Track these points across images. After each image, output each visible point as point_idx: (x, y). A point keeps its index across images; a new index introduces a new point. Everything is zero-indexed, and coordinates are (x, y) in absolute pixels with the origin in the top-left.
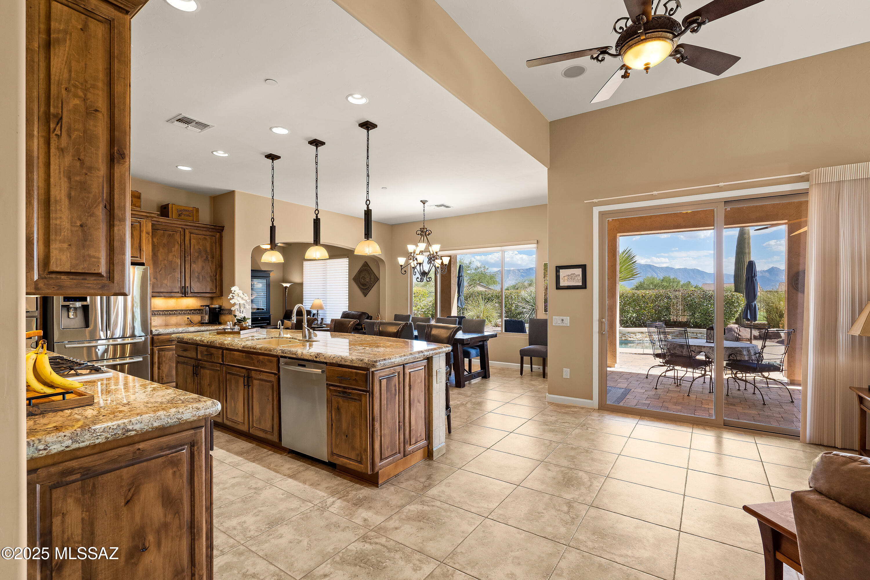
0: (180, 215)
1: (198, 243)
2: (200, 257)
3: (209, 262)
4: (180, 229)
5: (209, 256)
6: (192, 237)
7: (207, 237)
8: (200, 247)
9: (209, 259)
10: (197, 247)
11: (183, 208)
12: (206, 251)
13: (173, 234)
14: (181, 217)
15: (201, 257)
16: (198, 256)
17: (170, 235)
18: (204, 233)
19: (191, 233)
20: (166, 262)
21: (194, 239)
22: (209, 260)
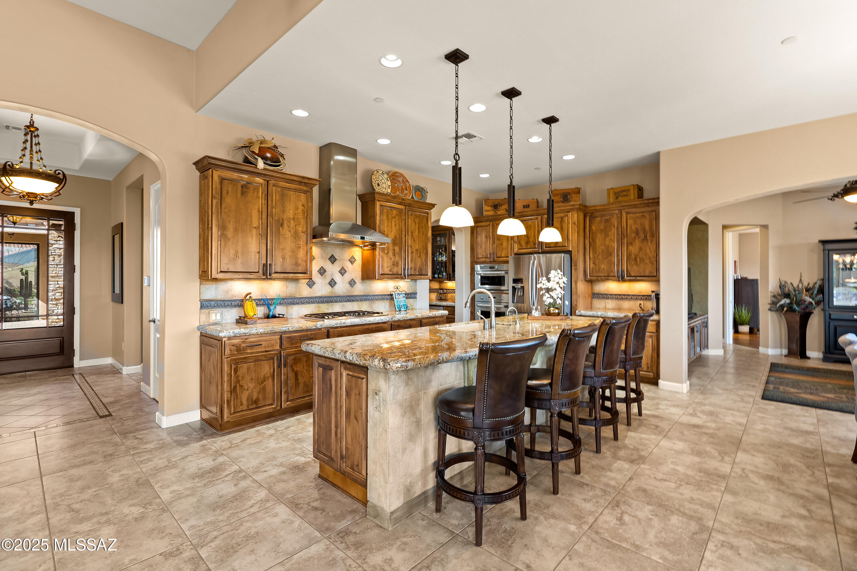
0: (617, 198)
1: (635, 222)
2: (637, 237)
3: (648, 242)
4: (617, 211)
5: (648, 236)
6: (628, 218)
7: (646, 214)
8: (637, 227)
9: (648, 238)
10: (634, 228)
11: (620, 190)
12: (644, 230)
13: (610, 219)
14: (618, 200)
15: (639, 237)
16: (635, 238)
17: (606, 221)
18: (642, 210)
19: (627, 213)
20: (603, 247)
21: (631, 219)
22: (647, 240)
